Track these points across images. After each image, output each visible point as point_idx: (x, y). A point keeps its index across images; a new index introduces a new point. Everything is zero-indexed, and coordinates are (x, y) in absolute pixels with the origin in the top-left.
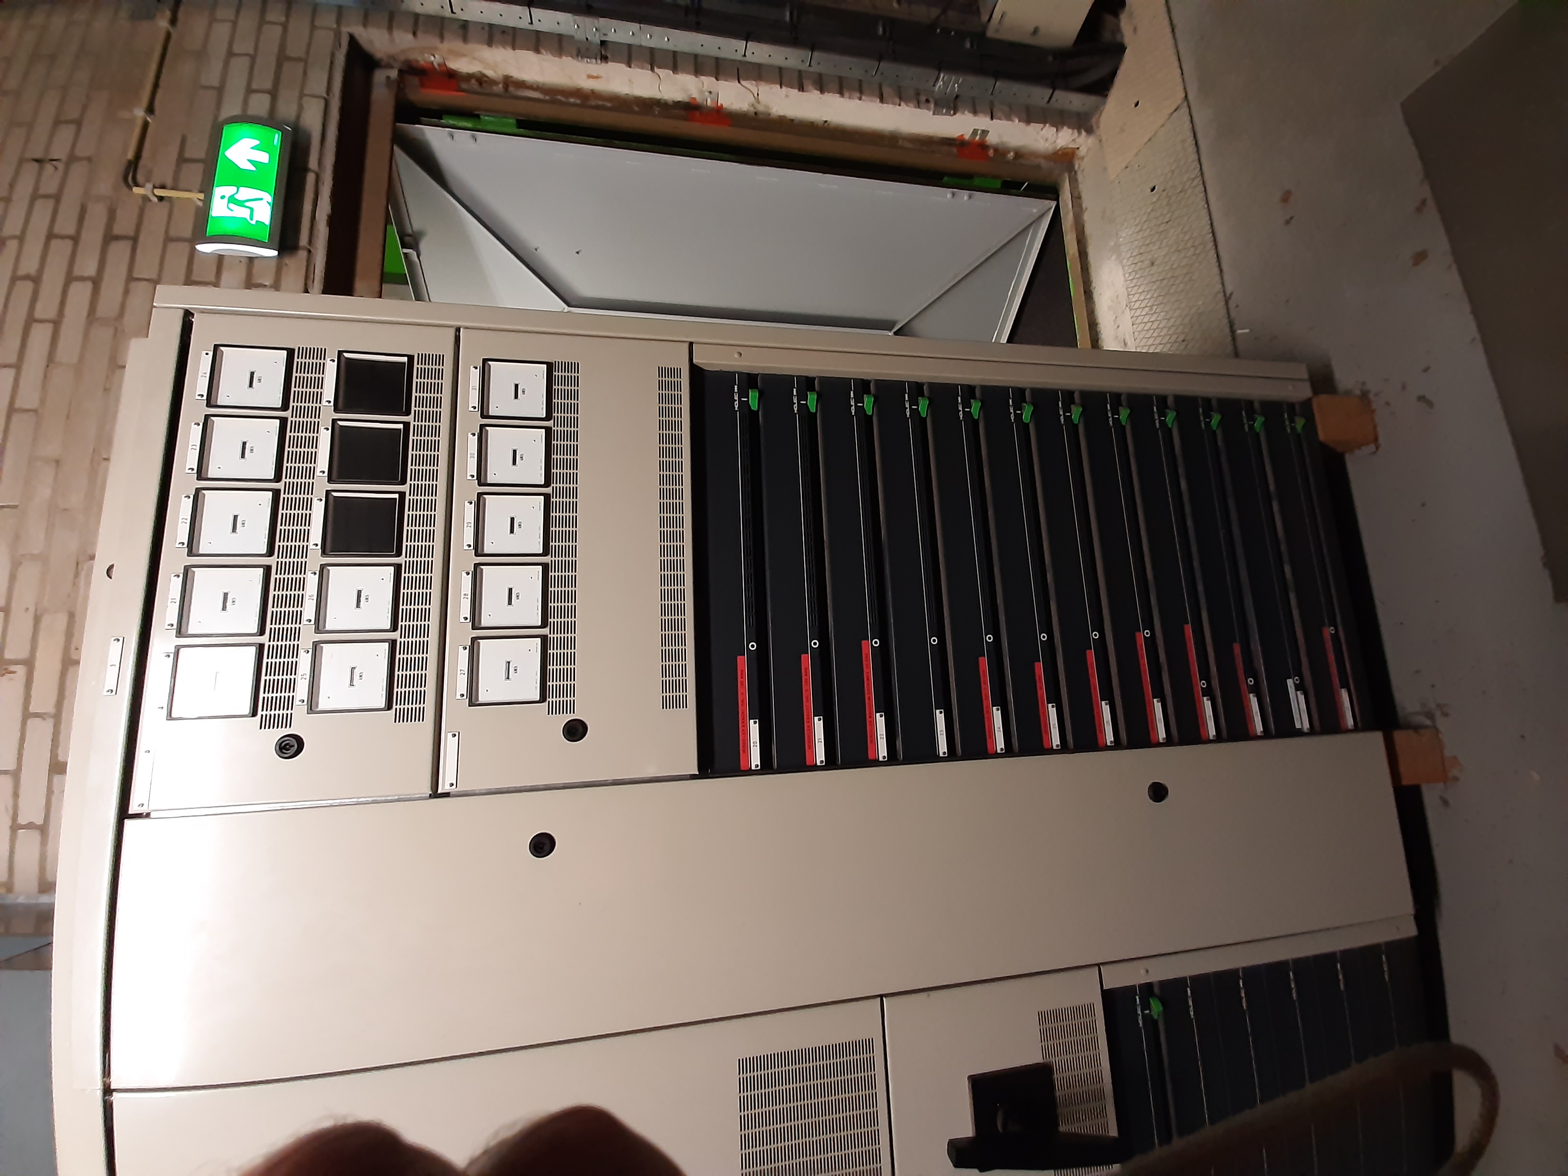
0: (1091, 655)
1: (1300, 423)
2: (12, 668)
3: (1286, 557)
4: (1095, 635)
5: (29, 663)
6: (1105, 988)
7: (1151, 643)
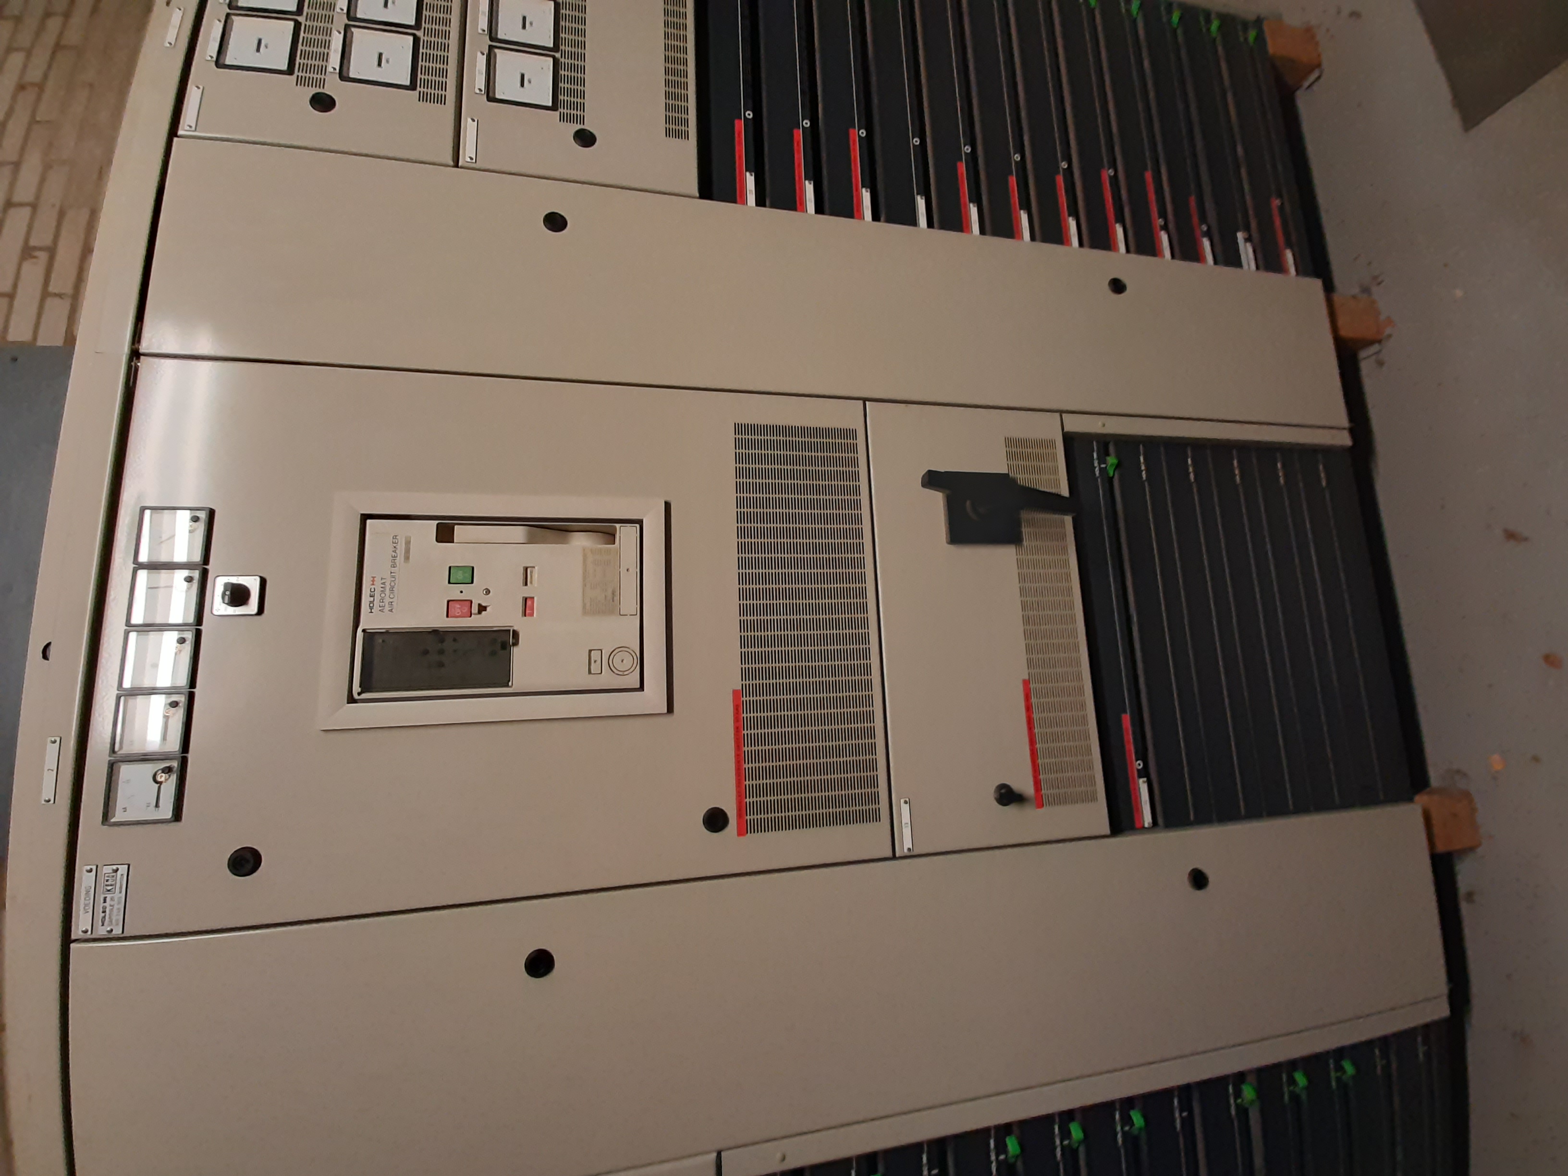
0: (1060, 179)
1: (1252, 35)
2: (37, 253)
3: (1238, 138)
4: (1064, 165)
5: (52, 251)
6: (1065, 430)
7: (1114, 179)
